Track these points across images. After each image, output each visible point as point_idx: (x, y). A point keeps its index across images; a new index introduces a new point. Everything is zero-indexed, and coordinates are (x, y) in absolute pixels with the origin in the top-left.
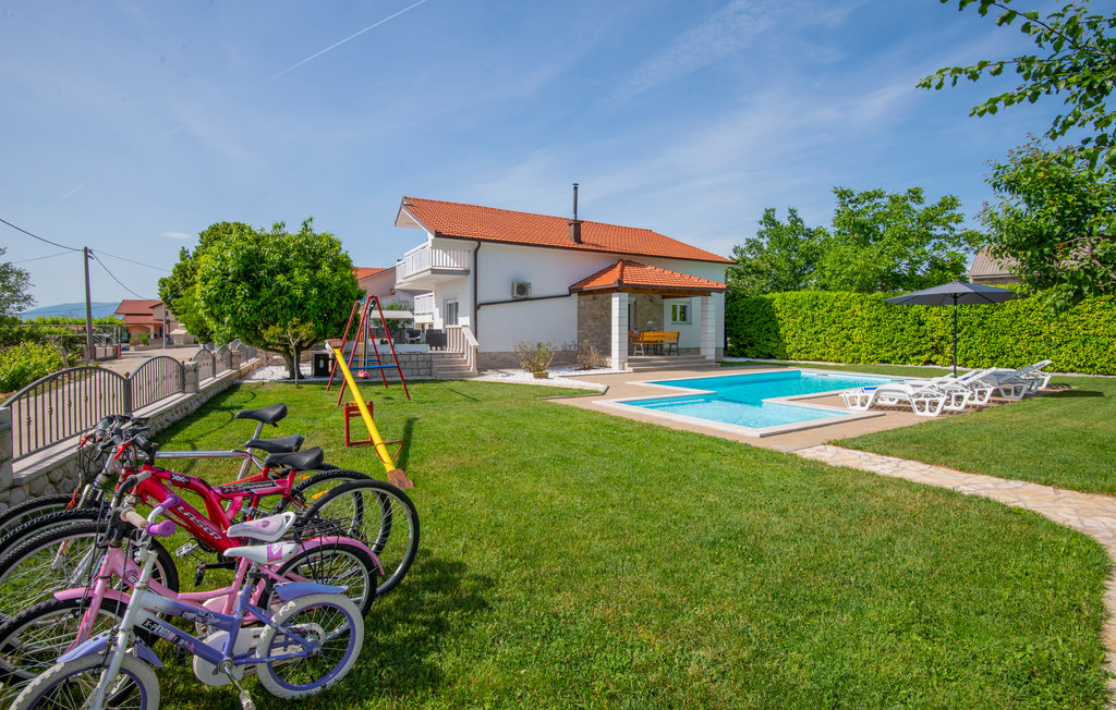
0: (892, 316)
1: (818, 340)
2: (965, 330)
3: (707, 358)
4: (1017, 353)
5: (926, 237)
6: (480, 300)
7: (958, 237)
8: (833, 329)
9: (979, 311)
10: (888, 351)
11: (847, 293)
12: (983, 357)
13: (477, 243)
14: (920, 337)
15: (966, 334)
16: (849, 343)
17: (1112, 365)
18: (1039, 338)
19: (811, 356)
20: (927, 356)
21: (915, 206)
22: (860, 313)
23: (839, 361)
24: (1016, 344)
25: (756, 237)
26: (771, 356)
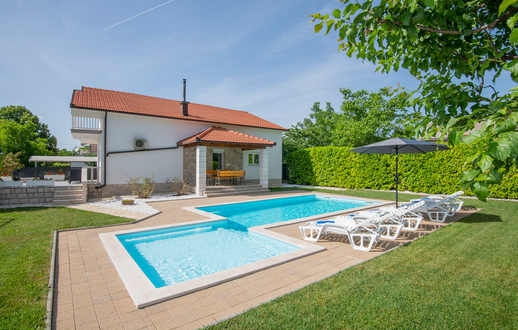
0: (372, 161)
1: (333, 175)
2: (412, 170)
3: (263, 186)
4: (443, 184)
5: (392, 116)
6: (109, 150)
7: (410, 115)
8: (340, 169)
9: (421, 158)
10: (370, 182)
11: (348, 148)
12: (423, 186)
13: (104, 112)
14: (388, 174)
15: (413, 172)
16: (349, 177)
17: (500, 192)
18: (455, 175)
19: (329, 184)
20: (391, 185)
21: (385, 98)
22: (354, 159)
23: (344, 187)
24: (442, 178)
25: (309, 118)
26: (309, 184)
